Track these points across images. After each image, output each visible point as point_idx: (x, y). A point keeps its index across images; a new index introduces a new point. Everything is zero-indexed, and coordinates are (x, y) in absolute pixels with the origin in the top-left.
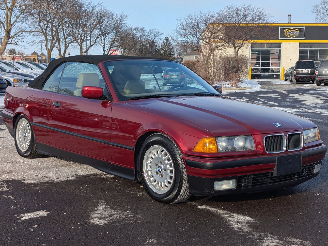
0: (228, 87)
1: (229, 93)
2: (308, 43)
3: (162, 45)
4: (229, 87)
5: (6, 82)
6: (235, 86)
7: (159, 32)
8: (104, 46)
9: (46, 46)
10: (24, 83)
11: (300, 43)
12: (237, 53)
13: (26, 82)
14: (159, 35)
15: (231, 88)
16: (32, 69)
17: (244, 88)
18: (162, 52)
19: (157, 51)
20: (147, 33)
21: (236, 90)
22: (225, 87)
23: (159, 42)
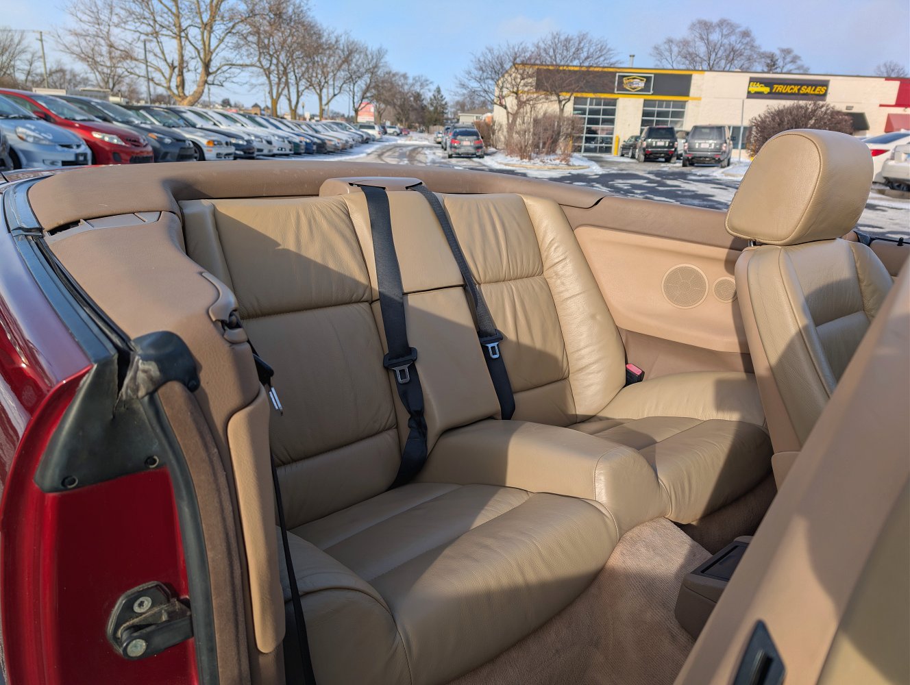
0: (555, 165)
1: (563, 175)
2: (655, 101)
3: (431, 99)
6: (565, 163)
7: (427, 81)
8: (354, 95)
9: (271, 93)
11: (645, 100)
12: (562, 110)
14: (427, 85)
15: (560, 166)
18: (432, 109)
19: (424, 108)
20: (410, 81)
21: (569, 170)
22: (551, 164)
23: (428, 95)
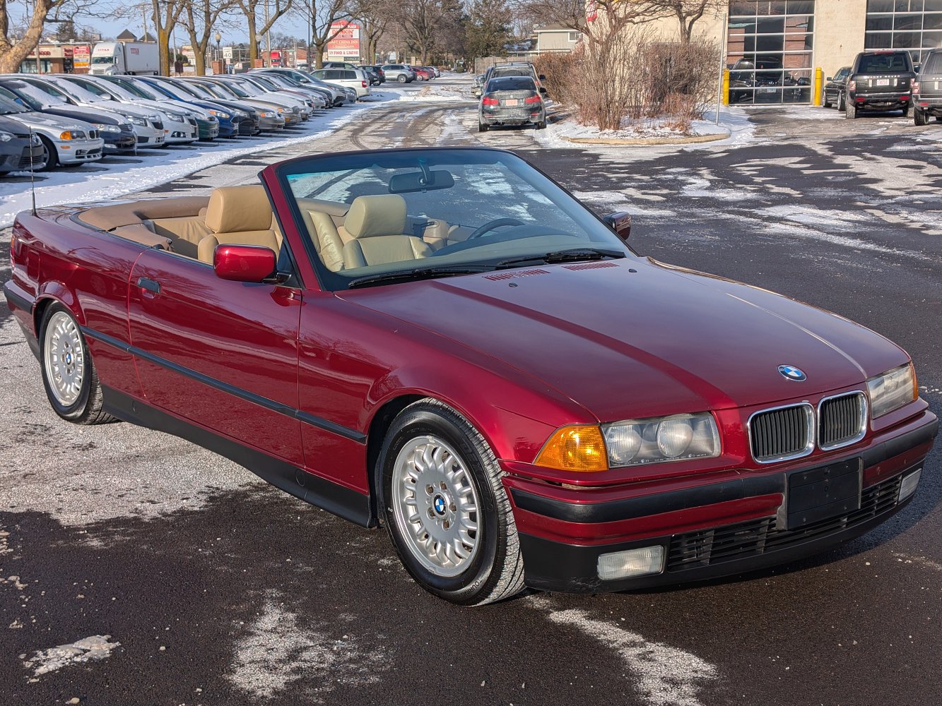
0: (661, 136)
1: (664, 155)
4: (664, 136)
5: (40, 142)
6: (681, 132)
10: (89, 142)
12: (686, 33)
13: (95, 138)
15: (670, 137)
16: (113, 99)
17: (708, 138)
21: (685, 145)
22: (654, 136)
